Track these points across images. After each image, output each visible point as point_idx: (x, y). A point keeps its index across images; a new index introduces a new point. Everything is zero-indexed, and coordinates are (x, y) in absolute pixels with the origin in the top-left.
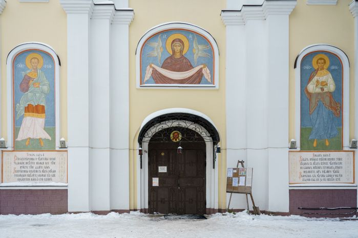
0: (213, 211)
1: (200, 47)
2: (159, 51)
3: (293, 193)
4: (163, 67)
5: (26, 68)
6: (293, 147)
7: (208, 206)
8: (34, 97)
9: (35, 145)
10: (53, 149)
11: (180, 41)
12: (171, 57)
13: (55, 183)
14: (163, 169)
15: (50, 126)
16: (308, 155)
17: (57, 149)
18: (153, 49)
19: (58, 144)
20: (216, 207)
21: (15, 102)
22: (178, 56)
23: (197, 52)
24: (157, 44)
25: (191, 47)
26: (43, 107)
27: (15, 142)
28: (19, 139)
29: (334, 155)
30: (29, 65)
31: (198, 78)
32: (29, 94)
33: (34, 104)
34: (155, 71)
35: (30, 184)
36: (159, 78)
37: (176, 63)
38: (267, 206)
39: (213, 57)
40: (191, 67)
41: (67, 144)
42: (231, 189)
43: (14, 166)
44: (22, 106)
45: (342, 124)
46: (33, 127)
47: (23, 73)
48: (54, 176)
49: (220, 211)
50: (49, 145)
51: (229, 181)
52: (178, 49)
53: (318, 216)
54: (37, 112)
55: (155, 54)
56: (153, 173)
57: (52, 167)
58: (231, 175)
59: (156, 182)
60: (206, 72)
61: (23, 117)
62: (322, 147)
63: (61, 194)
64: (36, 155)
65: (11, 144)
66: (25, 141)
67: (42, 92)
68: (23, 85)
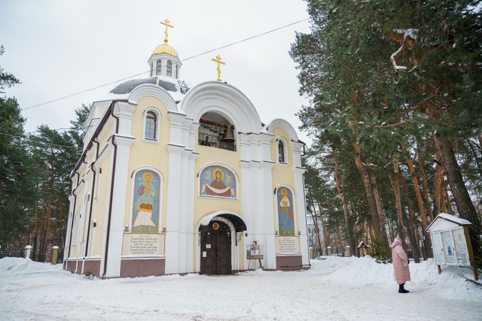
0: (237, 271)
1: (230, 177)
2: (210, 177)
3: (278, 258)
4: (211, 186)
5: (142, 181)
6: (276, 234)
7: (232, 269)
8: (146, 199)
9: (144, 230)
10: (156, 232)
11: (220, 172)
12: (215, 181)
13: (157, 255)
14: (208, 246)
15: (155, 218)
16: (282, 238)
17: (160, 232)
18: (206, 175)
19: (160, 230)
20: (238, 269)
21: (135, 201)
22: (219, 180)
23: (228, 180)
24: (208, 173)
25: (225, 176)
26: (151, 206)
27: (133, 228)
28: (134, 226)
29: (292, 238)
30: (144, 179)
31: (228, 194)
32: (143, 197)
33: (146, 203)
34: (207, 187)
35: (142, 255)
36: (209, 192)
37: (218, 184)
38: (267, 266)
39: (235, 183)
40: (225, 187)
41: (167, 230)
42: (249, 257)
43: (130, 243)
44: (139, 203)
45: (293, 223)
46: (145, 218)
47: (141, 184)
48: (156, 250)
49: (240, 271)
50: (154, 230)
51: (249, 253)
52: (219, 176)
53: (288, 270)
54: (148, 208)
55: (207, 178)
56: (203, 249)
57: (155, 244)
58: (249, 249)
59: (205, 254)
60: (232, 190)
61: (138, 211)
62: (287, 235)
63: (161, 262)
64: (145, 236)
65: (130, 229)
66: (138, 227)
67: (151, 196)
68: (140, 191)
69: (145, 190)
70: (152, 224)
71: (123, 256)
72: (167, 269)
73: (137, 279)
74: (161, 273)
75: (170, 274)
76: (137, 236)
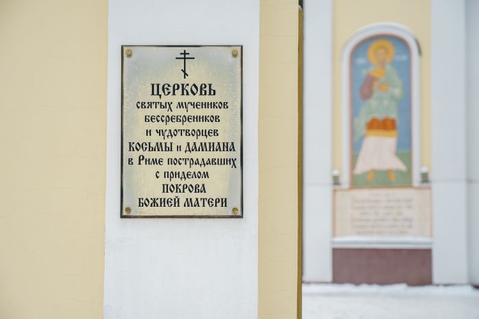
5: (368, 64)
8: (380, 106)
9: (382, 179)
10: (408, 184)
13: (411, 239)
15: (404, 150)
17: (416, 184)
19: (416, 179)
21: (354, 114)
26: (393, 122)
27: (352, 176)
30: (373, 59)
32: (373, 102)
41: (431, 177)
43: (350, 211)
44: (363, 121)
46: (380, 151)
47: (365, 72)
48: (410, 226)
50: (402, 180)
54: (385, 129)
57: (407, 213)
63: (424, 256)
64: (382, 194)
65: (345, 180)
66: (365, 174)
67: (393, 98)
68: (363, 89)
69: (376, 85)
70: (398, 165)
71: (338, 239)
72: (438, 274)
73: (365, 288)
74: (424, 279)
75: (446, 285)
76: (363, 194)
